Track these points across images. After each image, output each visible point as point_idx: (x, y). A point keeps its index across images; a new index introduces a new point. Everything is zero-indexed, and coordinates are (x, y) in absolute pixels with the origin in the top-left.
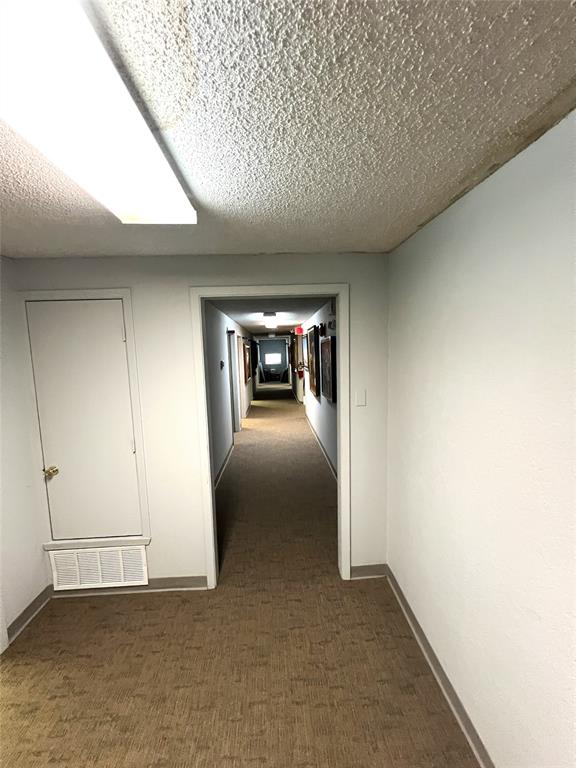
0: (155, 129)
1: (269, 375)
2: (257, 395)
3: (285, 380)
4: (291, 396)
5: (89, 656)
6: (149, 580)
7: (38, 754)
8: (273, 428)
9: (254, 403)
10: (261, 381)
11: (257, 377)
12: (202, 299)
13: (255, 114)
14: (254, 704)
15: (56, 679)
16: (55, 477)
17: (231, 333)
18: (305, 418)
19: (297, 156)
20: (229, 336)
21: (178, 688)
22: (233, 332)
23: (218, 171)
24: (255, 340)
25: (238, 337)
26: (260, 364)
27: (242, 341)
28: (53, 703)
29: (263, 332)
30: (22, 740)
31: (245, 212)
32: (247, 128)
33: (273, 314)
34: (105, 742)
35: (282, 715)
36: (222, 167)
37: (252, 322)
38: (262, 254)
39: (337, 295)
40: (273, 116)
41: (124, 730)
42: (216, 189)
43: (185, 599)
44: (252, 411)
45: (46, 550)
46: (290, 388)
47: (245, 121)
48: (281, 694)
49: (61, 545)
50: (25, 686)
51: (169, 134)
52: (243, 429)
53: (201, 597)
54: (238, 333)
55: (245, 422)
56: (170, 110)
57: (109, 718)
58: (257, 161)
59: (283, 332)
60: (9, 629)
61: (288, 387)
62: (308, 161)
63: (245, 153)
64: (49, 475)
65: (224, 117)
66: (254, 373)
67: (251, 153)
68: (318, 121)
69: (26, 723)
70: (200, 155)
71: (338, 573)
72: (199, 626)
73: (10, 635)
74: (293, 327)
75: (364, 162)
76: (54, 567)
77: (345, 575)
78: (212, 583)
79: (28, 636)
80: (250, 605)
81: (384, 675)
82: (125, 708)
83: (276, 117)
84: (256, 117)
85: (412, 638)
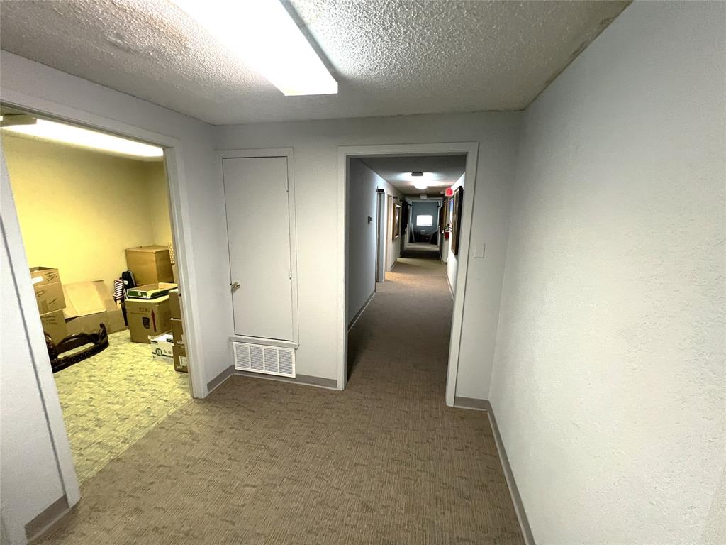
0: (302, 25)
1: (418, 236)
2: (404, 253)
3: (434, 242)
4: (437, 256)
5: (254, 412)
6: (296, 375)
7: (223, 453)
8: (414, 282)
9: (400, 260)
10: (411, 241)
11: (407, 237)
12: (347, 156)
13: (371, 6)
14: (358, 465)
15: (233, 419)
16: (238, 290)
17: (381, 191)
18: (445, 276)
19: (411, 32)
20: (379, 194)
21: (308, 443)
22: (383, 190)
23: (351, 50)
24: (406, 201)
25: (389, 196)
26: (410, 225)
27: (392, 201)
28: (231, 431)
29: (415, 194)
30: (215, 445)
31: (378, 80)
32: (367, 16)
33: (421, 174)
34: (261, 459)
35: (378, 476)
36: (354, 47)
37: (402, 182)
38: (400, 115)
39: (467, 153)
40: (385, 6)
41: (272, 456)
42: (352, 63)
43: (321, 393)
44: (397, 267)
45: (231, 340)
46: (438, 249)
47: (364, 12)
48: (379, 464)
49: (239, 339)
50: (216, 418)
51: (313, 28)
52: (386, 280)
53: (332, 394)
54: (387, 192)
55: (388, 275)
56: (312, 11)
57: (263, 447)
58: (380, 40)
59: (434, 193)
60: (208, 385)
61: (435, 248)
62: (421, 35)
63: (369, 35)
64: (235, 288)
65: (349, 11)
66: (403, 233)
67: (374, 35)
68: (421, 4)
69: (216, 437)
70: (335, 39)
71: (444, 400)
72: (327, 411)
73: (209, 390)
74: (444, 188)
75: (471, 31)
76: (235, 352)
77: (450, 402)
78: (341, 386)
79: (218, 392)
80: (367, 407)
81: (464, 475)
82: (274, 445)
83: (388, 6)
84: (372, 9)
85: (497, 457)
